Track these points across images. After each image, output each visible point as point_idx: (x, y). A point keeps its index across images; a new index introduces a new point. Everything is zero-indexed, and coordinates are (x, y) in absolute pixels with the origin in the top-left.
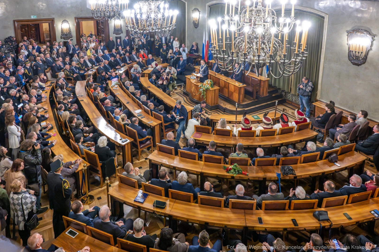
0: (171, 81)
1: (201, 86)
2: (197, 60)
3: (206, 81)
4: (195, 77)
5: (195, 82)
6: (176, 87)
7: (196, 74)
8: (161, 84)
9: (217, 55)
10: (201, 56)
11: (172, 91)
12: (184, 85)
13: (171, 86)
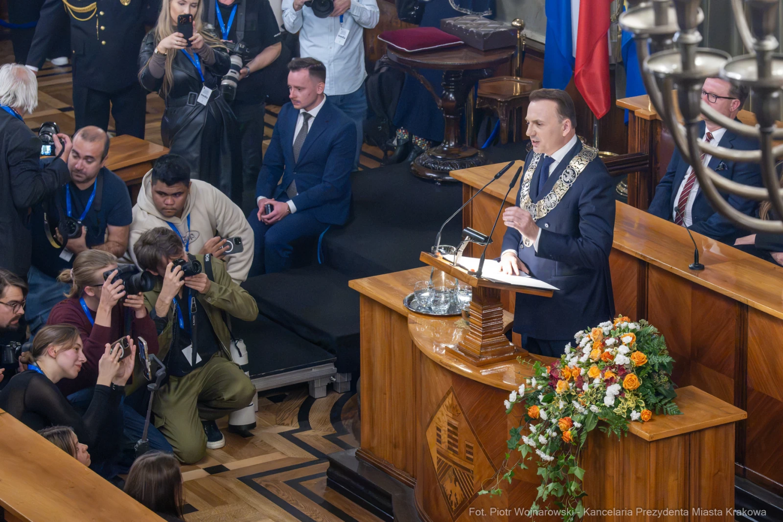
0: (183, 337)
1: (530, 399)
2: (485, 88)
3: (583, 338)
4: (465, 298)
5: (463, 353)
6: (245, 417)
7: (471, 264)
8: (65, 385)
9: (687, 63)
10: (530, 51)
11: (203, 455)
12: (342, 380)
13: (190, 401)
